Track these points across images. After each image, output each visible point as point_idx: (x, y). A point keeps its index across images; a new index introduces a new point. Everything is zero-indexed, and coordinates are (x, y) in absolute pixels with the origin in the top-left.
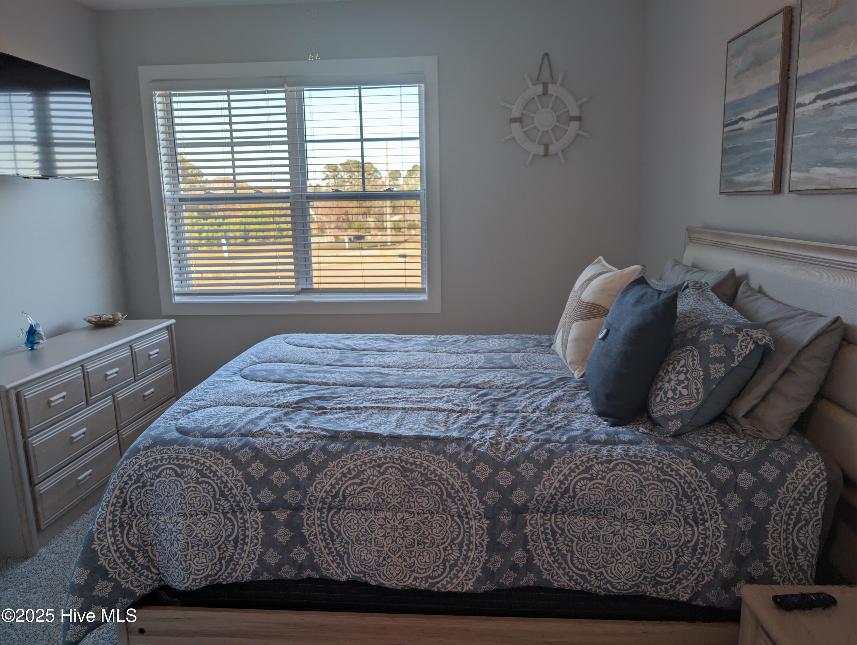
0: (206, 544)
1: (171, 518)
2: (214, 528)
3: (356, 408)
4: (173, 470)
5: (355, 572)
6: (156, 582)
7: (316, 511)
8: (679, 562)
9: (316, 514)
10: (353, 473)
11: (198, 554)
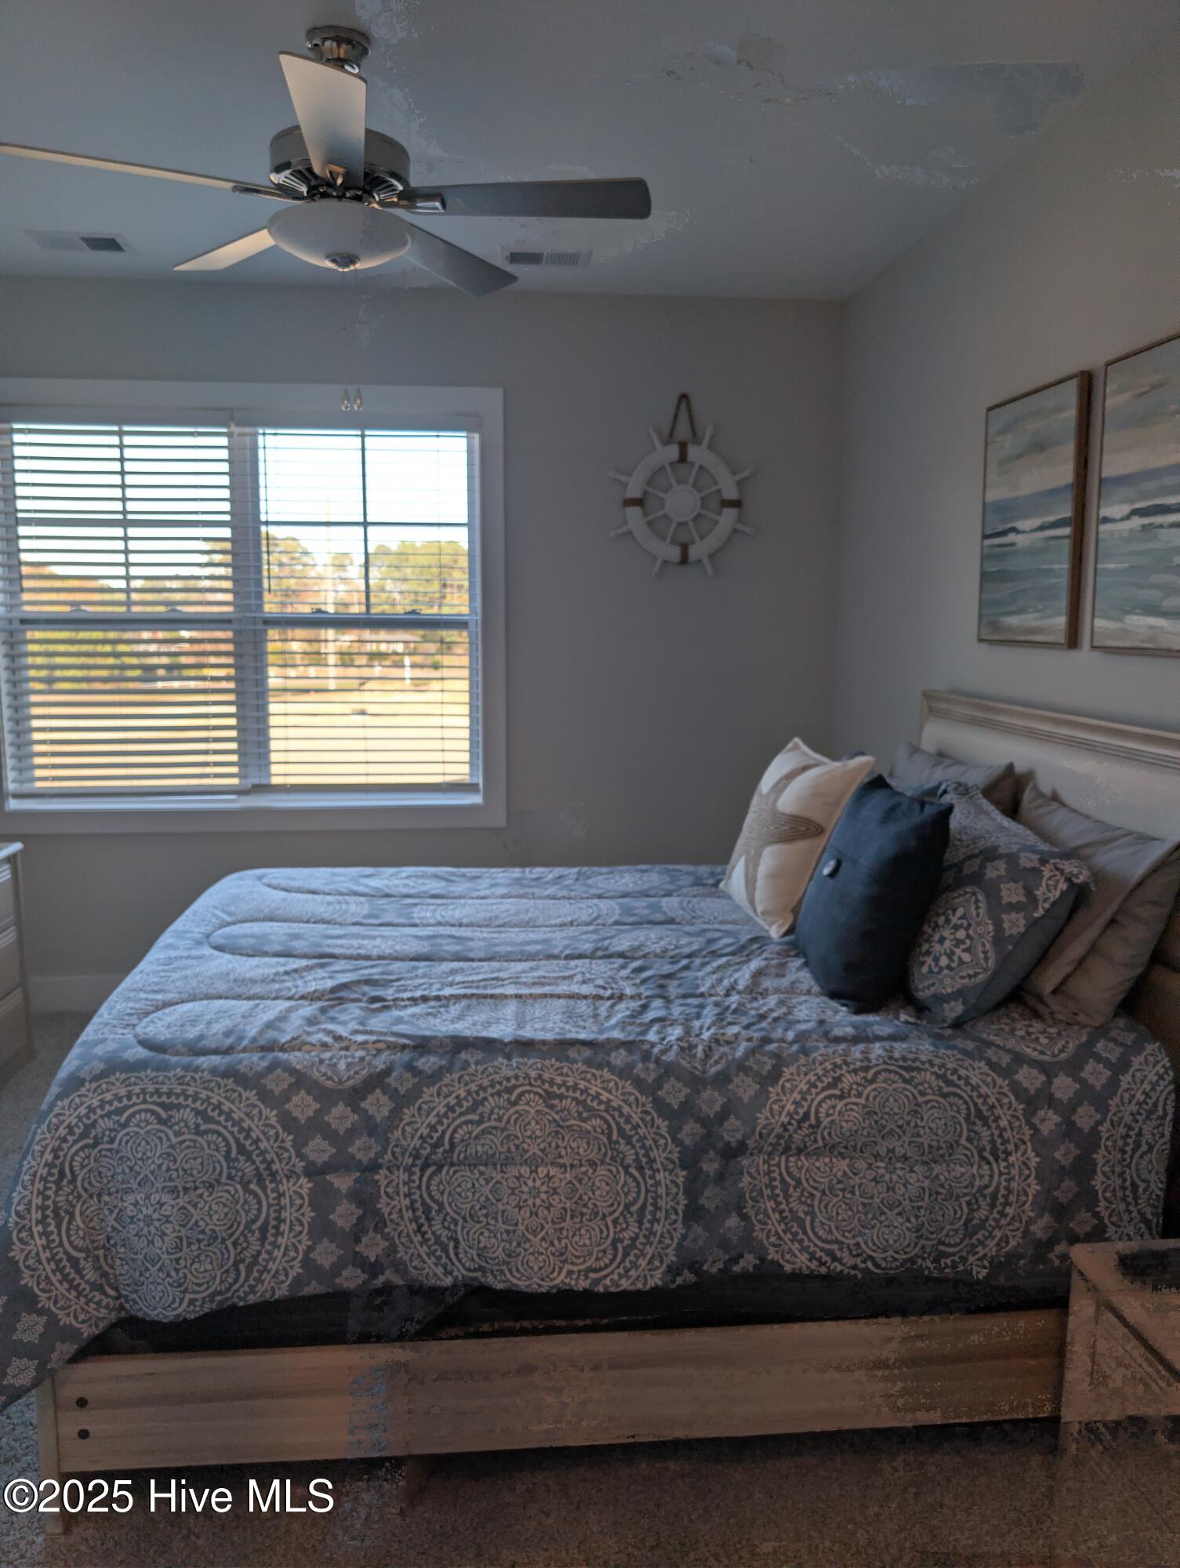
0: (214, 1237)
1: (148, 1197)
2: (226, 1210)
3: (438, 998)
4: (153, 1112)
5: (469, 1270)
6: (113, 1313)
7: (401, 1170)
8: (972, 1220)
9: (402, 1176)
10: (465, 1104)
11: (198, 1256)
